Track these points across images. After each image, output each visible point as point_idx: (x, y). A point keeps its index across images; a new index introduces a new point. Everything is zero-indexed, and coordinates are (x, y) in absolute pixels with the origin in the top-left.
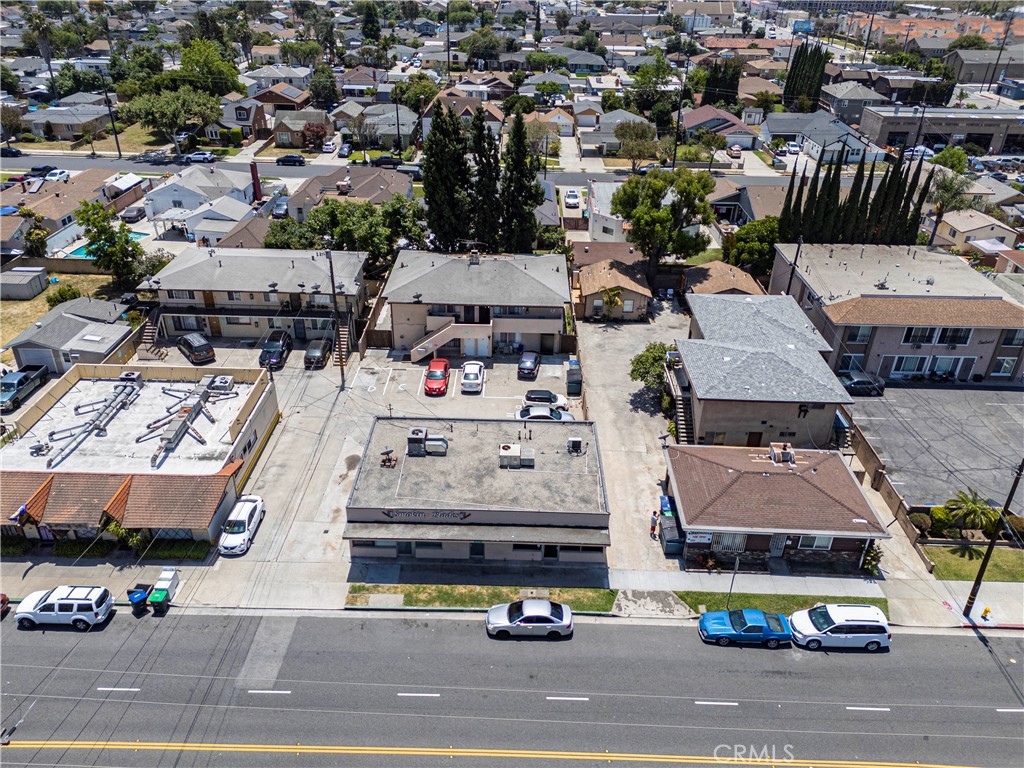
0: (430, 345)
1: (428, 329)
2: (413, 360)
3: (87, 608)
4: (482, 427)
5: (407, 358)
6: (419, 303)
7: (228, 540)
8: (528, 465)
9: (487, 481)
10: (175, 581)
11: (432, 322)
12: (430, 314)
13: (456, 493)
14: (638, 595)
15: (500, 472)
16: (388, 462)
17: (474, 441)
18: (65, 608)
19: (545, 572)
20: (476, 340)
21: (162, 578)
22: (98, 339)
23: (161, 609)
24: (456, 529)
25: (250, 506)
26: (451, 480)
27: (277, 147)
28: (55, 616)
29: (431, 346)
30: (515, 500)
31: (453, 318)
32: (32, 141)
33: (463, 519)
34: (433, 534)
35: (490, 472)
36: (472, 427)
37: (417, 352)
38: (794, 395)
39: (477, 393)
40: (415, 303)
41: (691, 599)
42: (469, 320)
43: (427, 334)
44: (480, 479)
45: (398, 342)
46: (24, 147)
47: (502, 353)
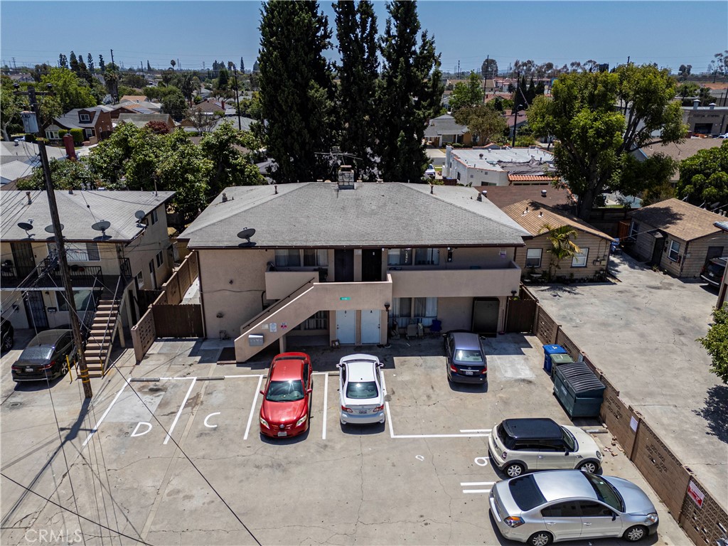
0: (271, 326)
1: (269, 296)
2: (239, 358)
5: (227, 355)
6: (250, 246)
11: (276, 282)
12: (272, 269)
20: (359, 313)
29: (274, 328)
31: (316, 274)
37: (248, 341)
39: (378, 427)
40: (241, 247)
42: (344, 275)
43: (267, 306)
45: (212, 324)
47: (403, 336)
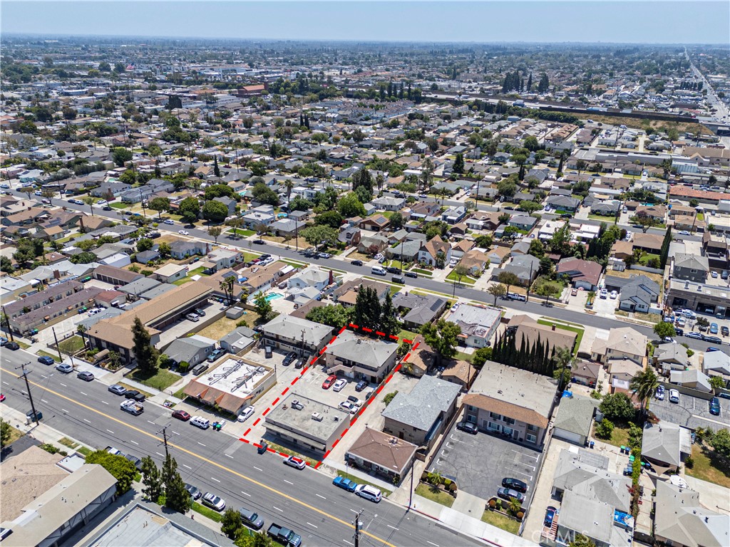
0: (333, 369)
2: (326, 373)
3: (203, 423)
4: (318, 405)
6: (332, 354)
7: (240, 417)
8: (319, 420)
9: (305, 421)
10: (224, 424)
11: (336, 362)
12: (335, 359)
13: (294, 422)
14: (328, 466)
15: (311, 420)
16: (285, 408)
17: (312, 409)
18: (199, 422)
19: (309, 452)
20: (349, 372)
21: (222, 421)
22: (242, 343)
23: (219, 429)
24: (289, 432)
25: (250, 409)
26: (296, 418)
27: (358, 252)
28: (196, 423)
30: (307, 429)
31: (343, 363)
32: (270, 236)
33: (291, 430)
34: (282, 431)
35: (308, 419)
36: (314, 403)
37: (329, 371)
38: (411, 423)
39: (337, 391)
41: (340, 472)
43: (334, 365)
44: (304, 420)
46: (267, 239)
47: (356, 378)
